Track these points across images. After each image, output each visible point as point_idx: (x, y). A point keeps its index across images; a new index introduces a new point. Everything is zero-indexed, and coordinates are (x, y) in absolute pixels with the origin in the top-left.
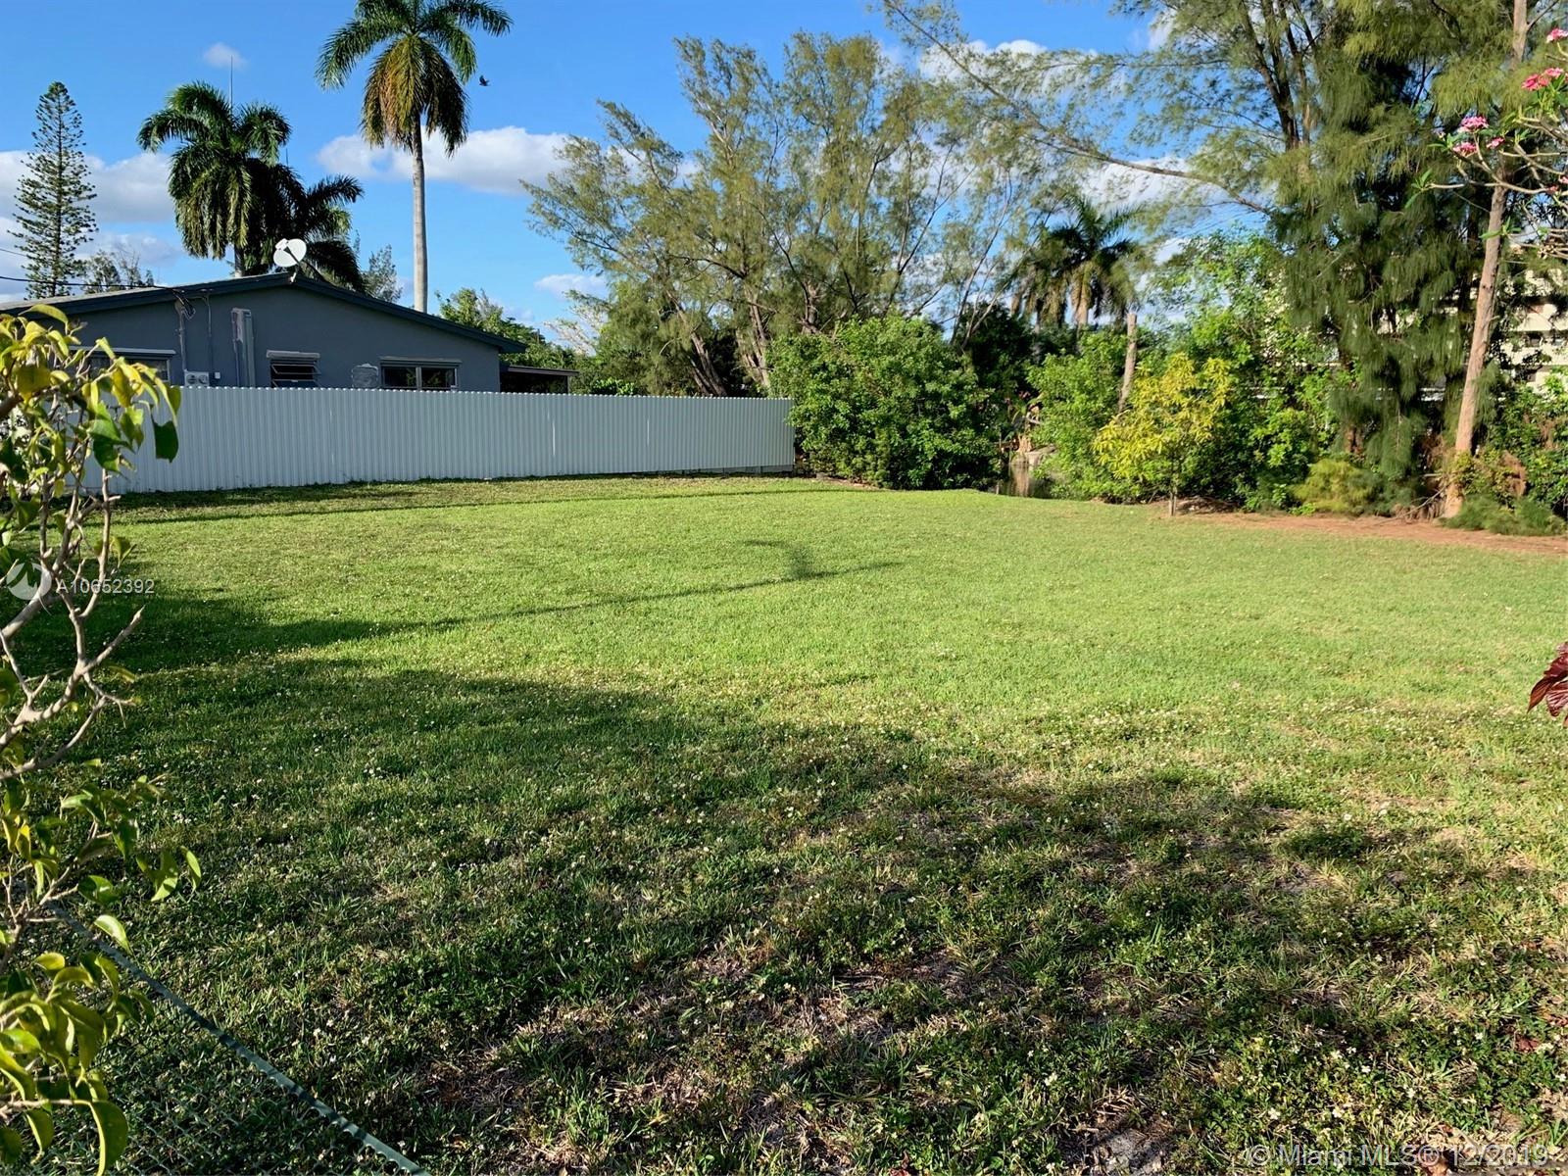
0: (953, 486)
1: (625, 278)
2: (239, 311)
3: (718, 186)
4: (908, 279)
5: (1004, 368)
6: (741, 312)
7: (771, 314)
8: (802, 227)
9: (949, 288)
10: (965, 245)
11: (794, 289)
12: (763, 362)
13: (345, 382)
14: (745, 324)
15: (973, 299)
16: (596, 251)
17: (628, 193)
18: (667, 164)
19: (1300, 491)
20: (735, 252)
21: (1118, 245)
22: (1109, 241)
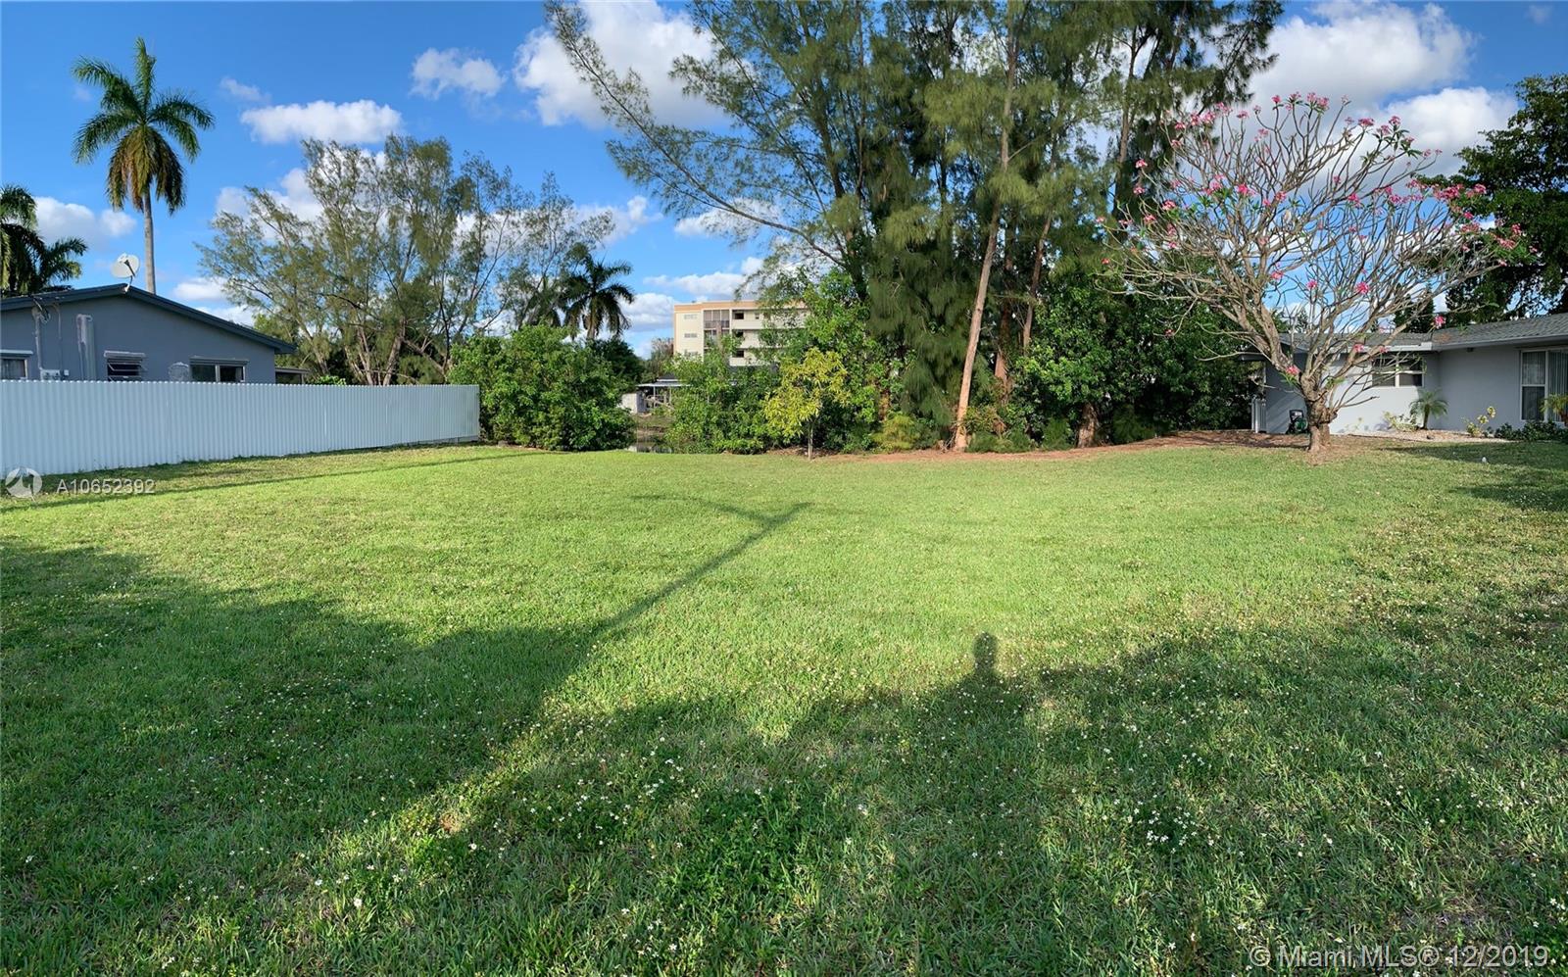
0: (610, 448)
2: (82, 317)
13: (164, 376)
17: (264, 252)
18: (293, 230)
19: (878, 438)
21: (615, 288)
22: (606, 285)
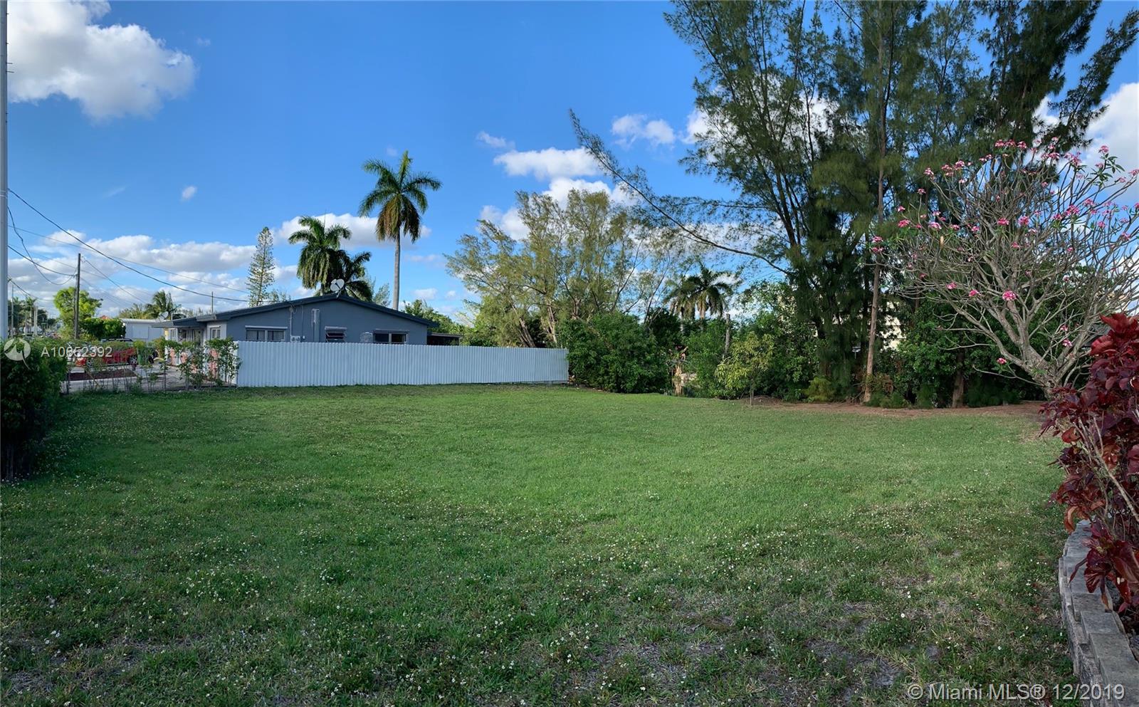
0: (649, 392)
1: (489, 294)
2: (315, 310)
3: (533, 255)
4: (623, 297)
5: (668, 336)
6: (543, 308)
7: (558, 310)
8: (573, 273)
9: (642, 301)
10: (649, 283)
11: (569, 300)
12: (553, 332)
13: (357, 341)
14: (545, 315)
15: (653, 306)
16: (475, 283)
17: (491, 258)
18: (509, 245)
19: (807, 392)
20: (541, 283)
21: (719, 284)
22: (714, 283)
